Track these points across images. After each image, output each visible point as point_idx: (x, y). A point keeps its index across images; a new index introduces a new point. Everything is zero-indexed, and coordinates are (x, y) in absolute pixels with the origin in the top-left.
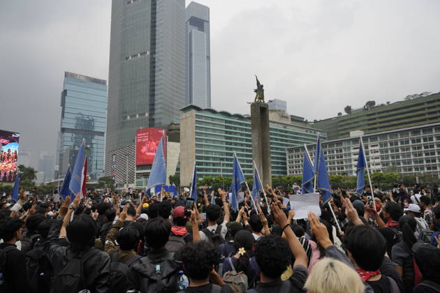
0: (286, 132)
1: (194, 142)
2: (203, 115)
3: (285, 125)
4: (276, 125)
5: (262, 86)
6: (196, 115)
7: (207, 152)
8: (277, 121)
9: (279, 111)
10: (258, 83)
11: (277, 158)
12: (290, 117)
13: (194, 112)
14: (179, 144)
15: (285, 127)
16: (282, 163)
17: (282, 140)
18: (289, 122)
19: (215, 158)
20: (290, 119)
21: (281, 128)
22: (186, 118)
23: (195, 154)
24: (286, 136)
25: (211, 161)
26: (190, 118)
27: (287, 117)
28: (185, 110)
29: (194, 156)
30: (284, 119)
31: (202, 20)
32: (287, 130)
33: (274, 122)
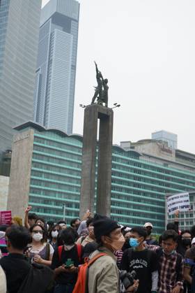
0: (168, 172)
1: (29, 176)
2: (47, 137)
3: (167, 162)
4: (153, 161)
5: (106, 81)
6: (35, 137)
7: (47, 192)
8: (155, 155)
9: (160, 141)
10: (99, 76)
11: (152, 209)
12: (174, 152)
13: (33, 133)
14: (8, 178)
15: (165, 165)
16: (159, 217)
17: (160, 183)
18: (173, 158)
19: (57, 202)
20: (174, 155)
21: (160, 165)
22: (21, 140)
23: (28, 194)
24: (168, 179)
25: (53, 206)
26: (26, 141)
27: (169, 151)
28: (20, 128)
29: (27, 197)
30: (165, 153)
31: (69, 18)
32: (168, 169)
33: (150, 157)
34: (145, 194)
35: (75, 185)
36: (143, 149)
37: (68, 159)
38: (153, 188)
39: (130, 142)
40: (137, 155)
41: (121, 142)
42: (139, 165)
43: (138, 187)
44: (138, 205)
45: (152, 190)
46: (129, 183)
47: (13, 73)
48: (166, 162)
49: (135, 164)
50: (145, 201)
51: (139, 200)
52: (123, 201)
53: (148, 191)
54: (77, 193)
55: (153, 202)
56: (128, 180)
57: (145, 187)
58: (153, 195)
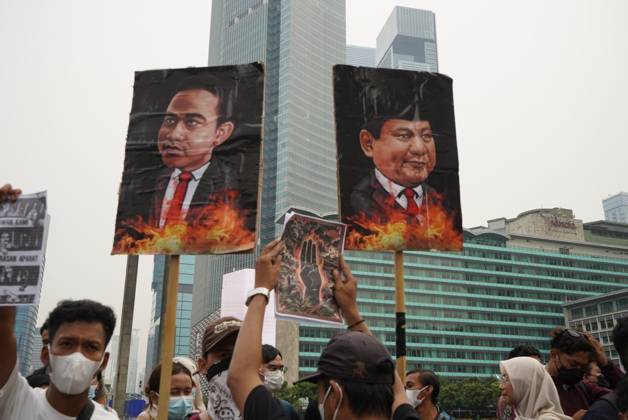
4: (536, 246)
15: (562, 251)
18: (580, 237)
20: (579, 232)
21: (553, 252)
24: (571, 274)
27: (569, 225)
29: (297, 329)
30: (560, 229)
31: (420, 39)
32: (570, 257)
33: (528, 239)
34: (524, 306)
35: (382, 302)
36: (519, 228)
37: (365, 260)
38: (539, 295)
39: (503, 219)
40: (500, 240)
41: (489, 222)
42: (507, 256)
43: (508, 295)
44: (512, 328)
45: (539, 298)
46: (488, 290)
47: (308, 140)
48: (562, 246)
49: (497, 255)
50: (526, 318)
51: (513, 318)
52: (479, 322)
53: (531, 300)
54: (387, 315)
55: (542, 319)
56: (486, 284)
57: (522, 293)
58: (541, 307)
